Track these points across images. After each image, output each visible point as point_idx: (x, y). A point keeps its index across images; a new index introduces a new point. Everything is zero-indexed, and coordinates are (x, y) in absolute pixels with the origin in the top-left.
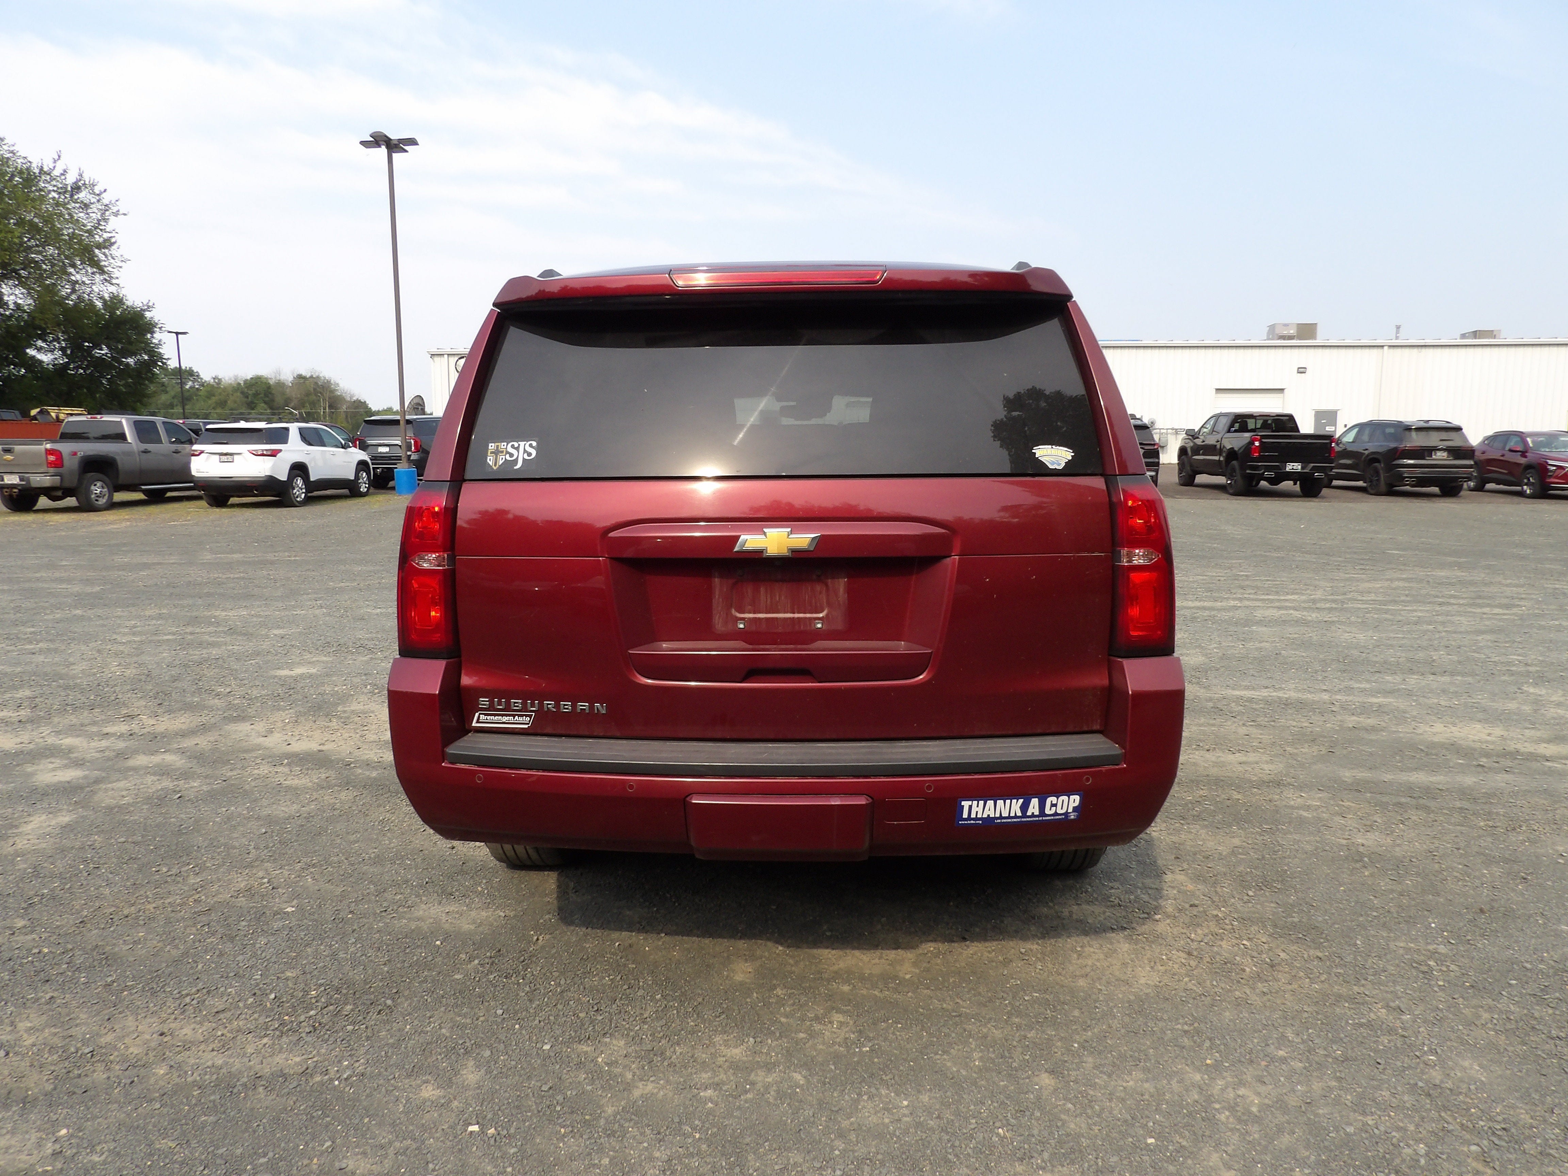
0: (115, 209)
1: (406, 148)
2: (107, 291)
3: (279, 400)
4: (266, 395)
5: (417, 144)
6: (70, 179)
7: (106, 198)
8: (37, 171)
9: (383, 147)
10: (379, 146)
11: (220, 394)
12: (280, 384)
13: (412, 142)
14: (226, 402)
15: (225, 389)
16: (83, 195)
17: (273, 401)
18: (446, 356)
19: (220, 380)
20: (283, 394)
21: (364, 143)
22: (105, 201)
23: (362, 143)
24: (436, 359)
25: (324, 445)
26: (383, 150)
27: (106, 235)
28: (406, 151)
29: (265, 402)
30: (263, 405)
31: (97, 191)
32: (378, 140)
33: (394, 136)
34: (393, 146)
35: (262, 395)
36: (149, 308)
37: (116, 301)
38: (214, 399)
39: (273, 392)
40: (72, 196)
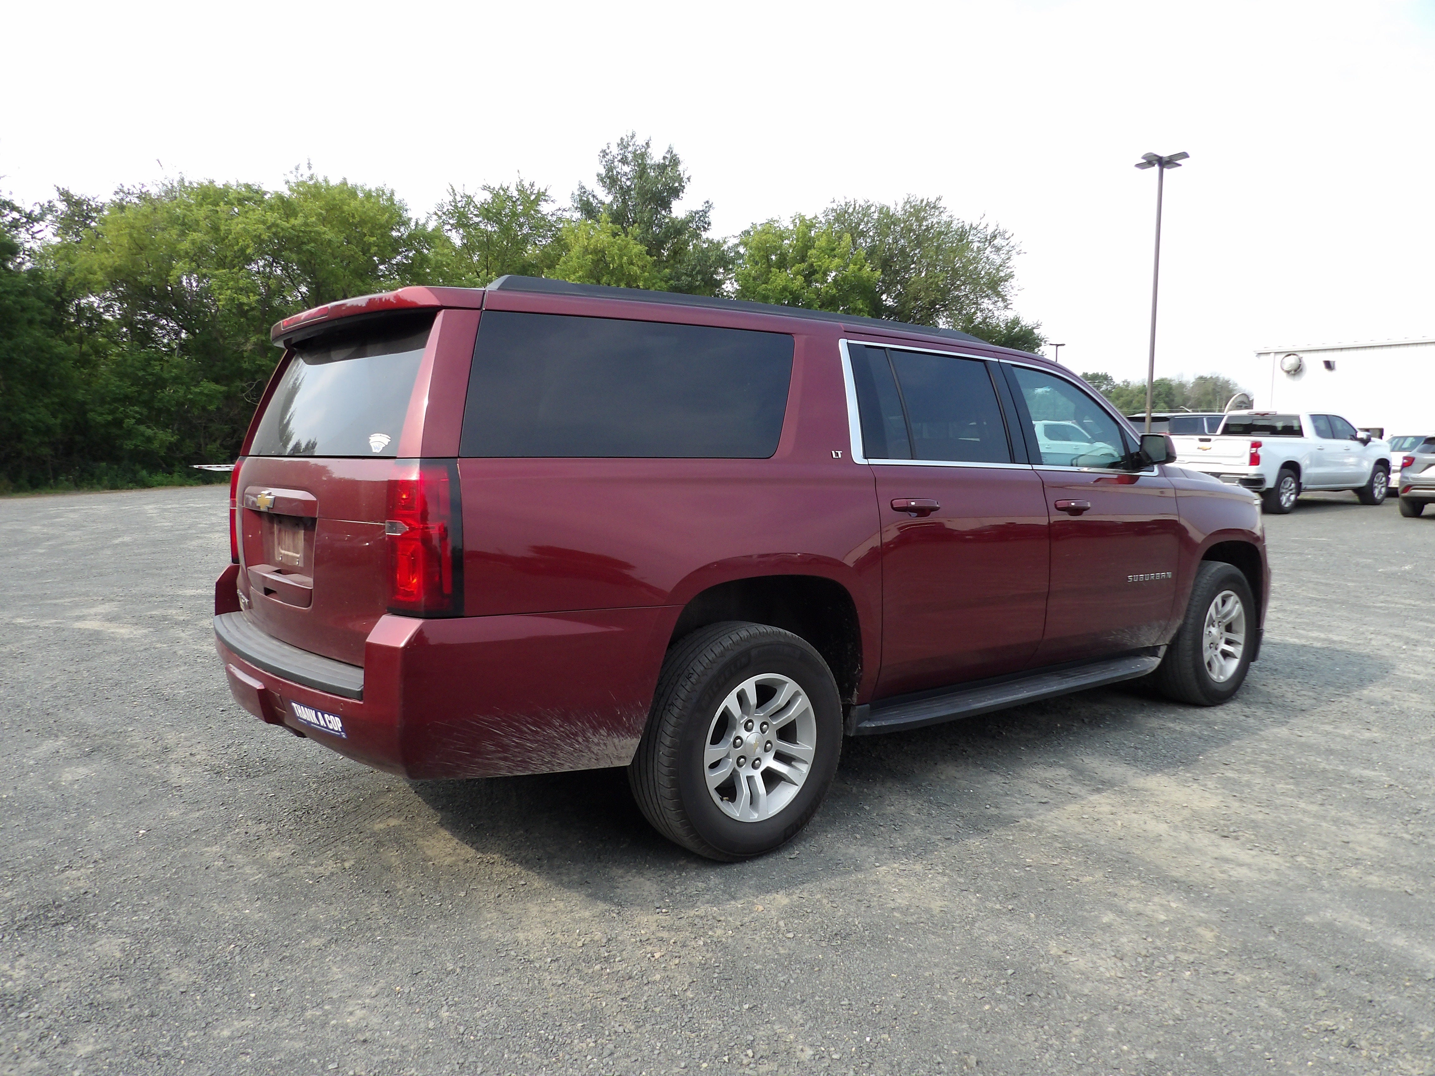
0: (1018, 250)
1: (1178, 162)
2: (1010, 315)
3: (1178, 399)
4: (1167, 396)
5: (1188, 157)
6: (990, 231)
7: (1013, 241)
8: (968, 228)
9: (1156, 166)
10: (1154, 165)
11: (1128, 395)
12: (1181, 386)
13: (1184, 155)
14: (1131, 402)
15: (1132, 392)
16: (998, 242)
17: (1173, 400)
18: (1272, 355)
19: (1129, 383)
20: (1182, 394)
21: (1139, 166)
22: (1011, 244)
23: (1138, 165)
24: (1263, 357)
25: (1069, 440)
26: (1156, 168)
27: (1009, 270)
28: (1180, 165)
29: (1165, 402)
30: (1162, 404)
31: (1007, 237)
32: (1152, 161)
33: (1165, 153)
34: (1164, 163)
35: (1164, 396)
36: (1038, 326)
37: (1016, 322)
38: (1122, 399)
39: (1174, 392)
40: (990, 243)
